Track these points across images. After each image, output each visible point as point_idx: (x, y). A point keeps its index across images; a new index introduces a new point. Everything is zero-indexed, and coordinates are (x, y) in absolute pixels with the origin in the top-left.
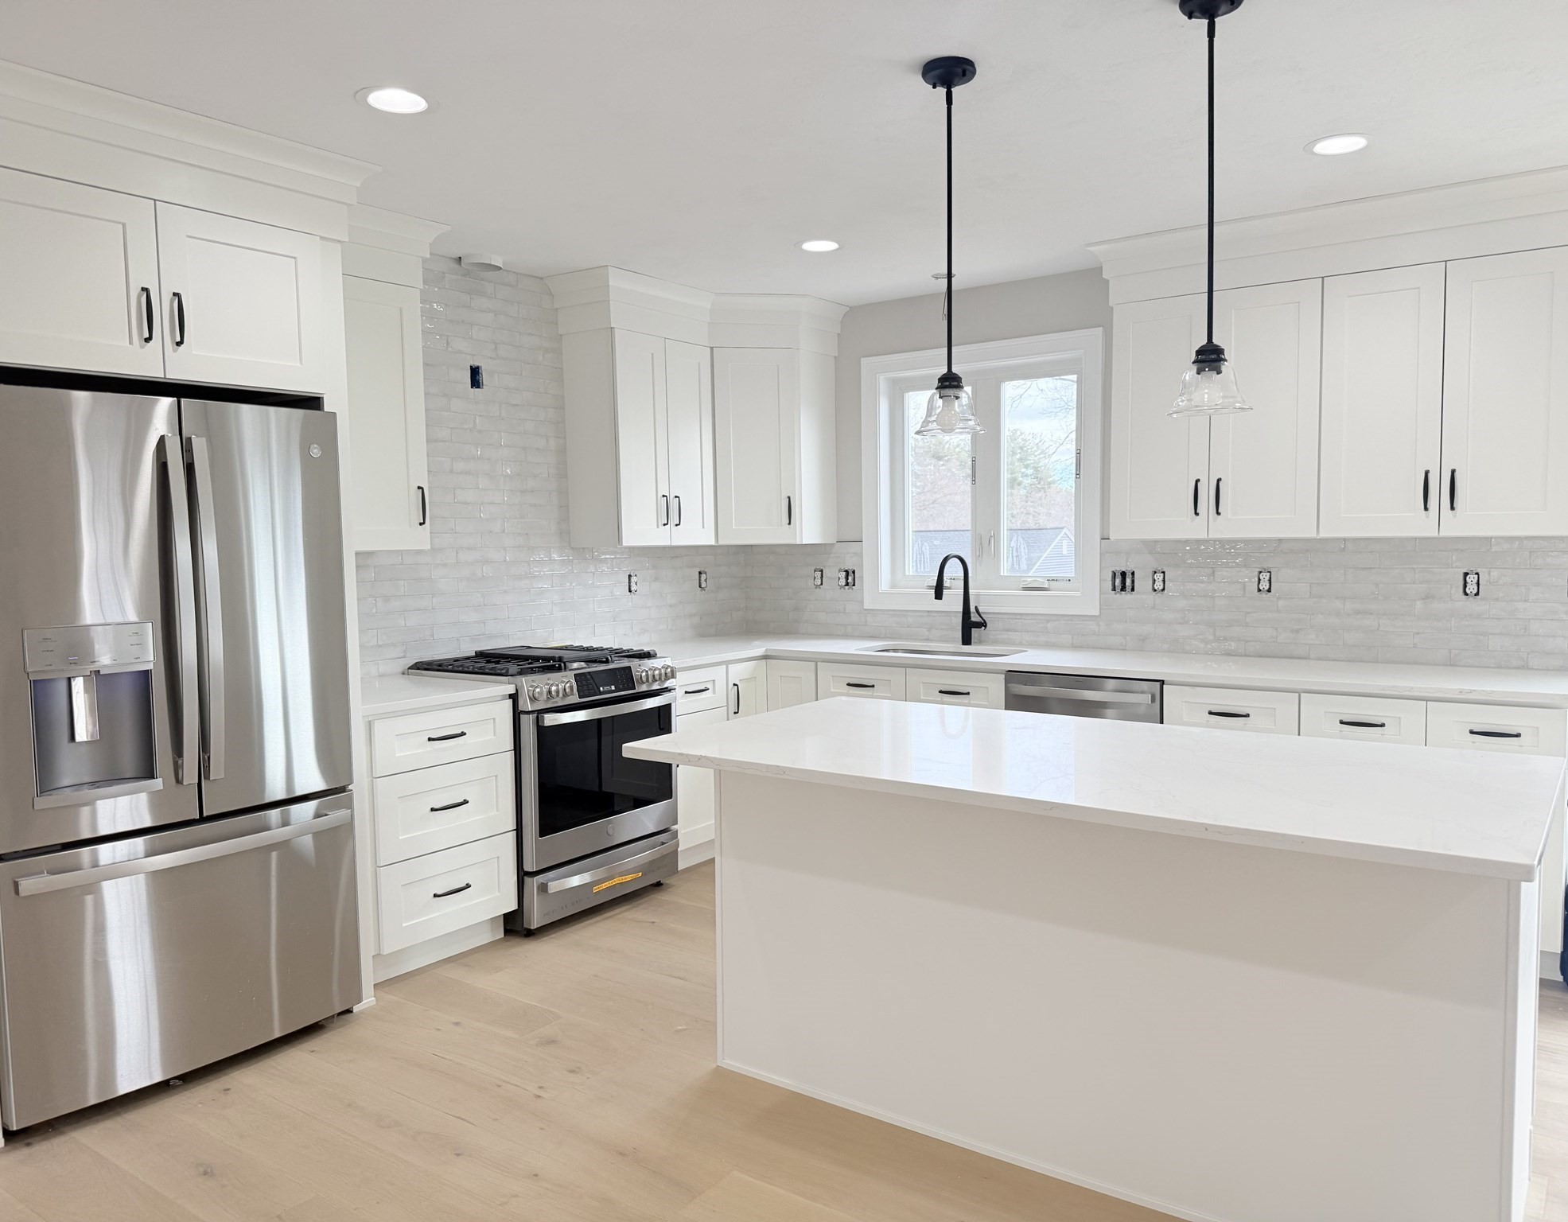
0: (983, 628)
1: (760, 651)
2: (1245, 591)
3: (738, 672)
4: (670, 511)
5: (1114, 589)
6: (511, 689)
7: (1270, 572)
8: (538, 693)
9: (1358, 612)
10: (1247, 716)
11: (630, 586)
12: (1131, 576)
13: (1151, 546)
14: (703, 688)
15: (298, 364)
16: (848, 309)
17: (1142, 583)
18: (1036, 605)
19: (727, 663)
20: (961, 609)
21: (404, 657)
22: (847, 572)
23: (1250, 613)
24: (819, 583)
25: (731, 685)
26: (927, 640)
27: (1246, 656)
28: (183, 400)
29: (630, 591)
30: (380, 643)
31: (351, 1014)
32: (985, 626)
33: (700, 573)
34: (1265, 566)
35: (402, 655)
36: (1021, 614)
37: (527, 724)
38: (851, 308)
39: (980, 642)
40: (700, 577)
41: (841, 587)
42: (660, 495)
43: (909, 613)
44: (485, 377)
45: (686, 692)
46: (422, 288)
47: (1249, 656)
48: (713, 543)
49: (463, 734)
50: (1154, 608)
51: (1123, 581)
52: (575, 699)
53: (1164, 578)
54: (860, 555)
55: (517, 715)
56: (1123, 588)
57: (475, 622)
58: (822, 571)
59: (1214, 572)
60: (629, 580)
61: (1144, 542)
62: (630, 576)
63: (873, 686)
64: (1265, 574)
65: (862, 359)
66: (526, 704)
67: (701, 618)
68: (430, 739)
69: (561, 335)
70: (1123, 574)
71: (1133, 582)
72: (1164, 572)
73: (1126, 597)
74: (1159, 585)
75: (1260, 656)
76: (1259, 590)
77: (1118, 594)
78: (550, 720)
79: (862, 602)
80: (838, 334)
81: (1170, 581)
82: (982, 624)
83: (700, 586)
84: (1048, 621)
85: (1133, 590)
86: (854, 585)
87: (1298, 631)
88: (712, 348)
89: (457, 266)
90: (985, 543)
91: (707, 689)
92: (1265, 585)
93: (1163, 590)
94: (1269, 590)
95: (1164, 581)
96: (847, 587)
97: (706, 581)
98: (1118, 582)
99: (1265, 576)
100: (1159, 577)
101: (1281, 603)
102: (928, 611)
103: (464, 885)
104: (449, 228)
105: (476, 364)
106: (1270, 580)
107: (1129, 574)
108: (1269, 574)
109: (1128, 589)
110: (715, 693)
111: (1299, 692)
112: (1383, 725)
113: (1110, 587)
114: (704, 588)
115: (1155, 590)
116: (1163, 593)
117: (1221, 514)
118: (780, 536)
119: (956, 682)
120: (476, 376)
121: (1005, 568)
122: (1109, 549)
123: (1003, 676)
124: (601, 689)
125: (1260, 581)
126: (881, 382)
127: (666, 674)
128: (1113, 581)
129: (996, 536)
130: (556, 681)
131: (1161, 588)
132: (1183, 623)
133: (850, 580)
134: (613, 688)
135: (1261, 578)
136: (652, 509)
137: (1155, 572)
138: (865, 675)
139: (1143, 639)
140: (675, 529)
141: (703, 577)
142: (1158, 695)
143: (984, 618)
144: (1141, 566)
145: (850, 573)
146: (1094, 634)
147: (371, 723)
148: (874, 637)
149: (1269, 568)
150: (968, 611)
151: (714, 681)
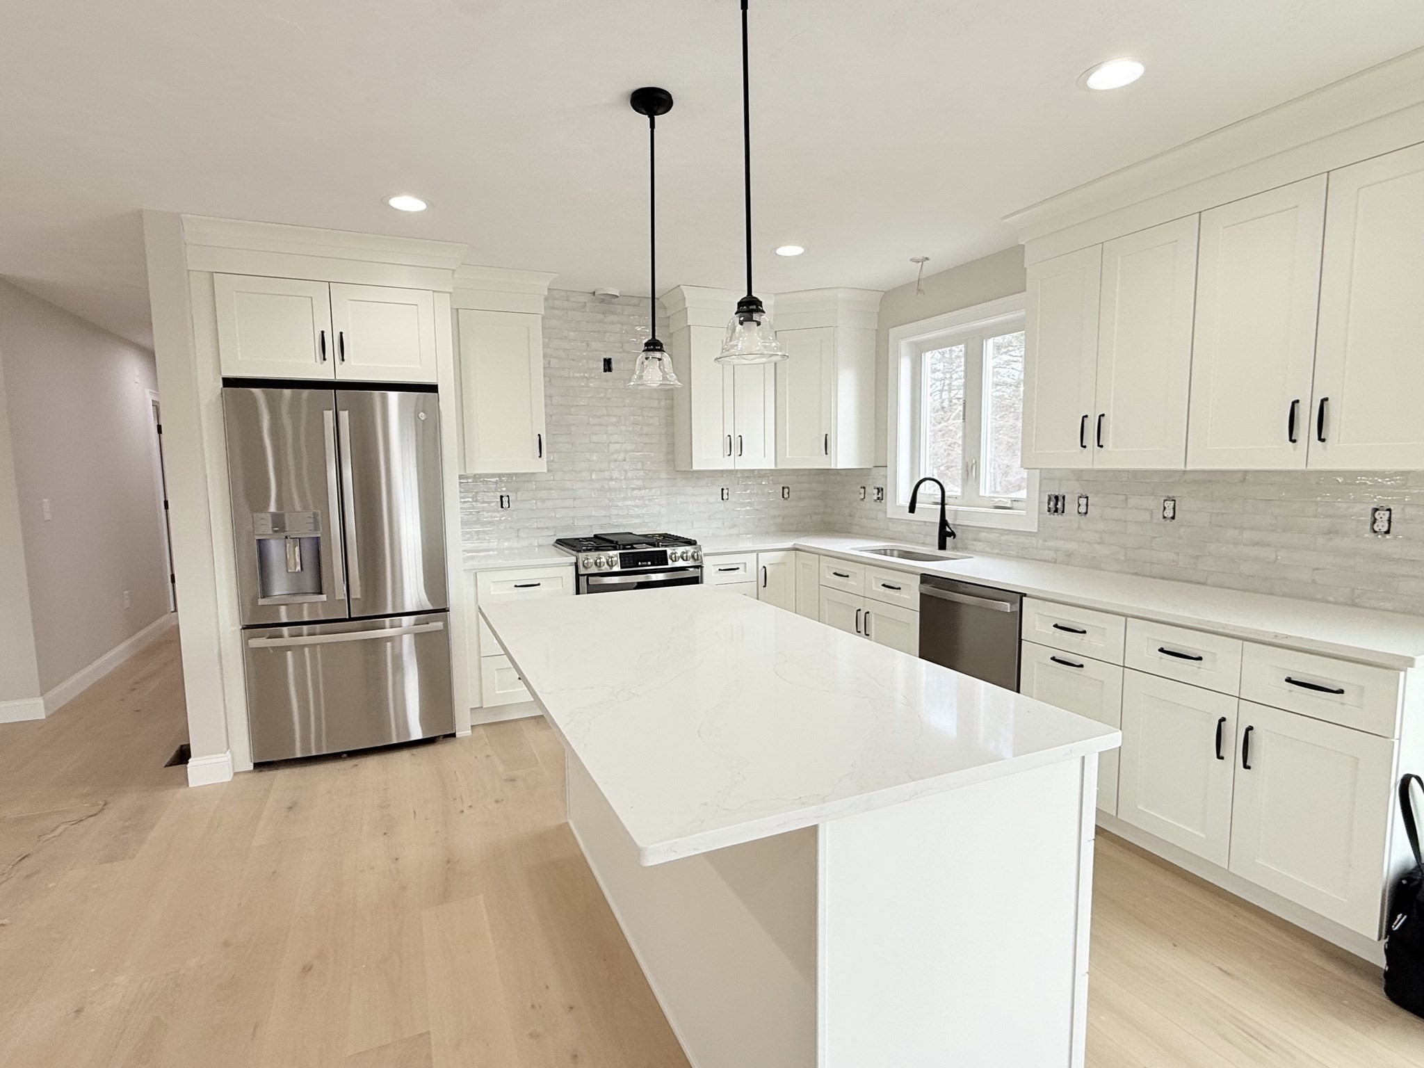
0: (952, 537)
1: (789, 544)
2: (1151, 517)
3: (766, 559)
4: (734, 445)
5: (1049, 511)
6: (573, 559)
7: (1174, 500)
8: (589, 563)
10: (1084, 632)
11: (722, 496)
12: (1062, 500)
13: (1079, 474)
14: (736, 567)
15: (419, 367)
16: (883, 293)
17: (1071, 507)
18: (998, 521)
19: (758, 552)
20: (938, 520)
21: (554, 535)
22: (878, 489)
23: (1155, 537)
24: (863, 497)
25: (761, 567)
26: (924, 544)
27: (1151, 577)
28: (337, 391)
29: (723, 499)
30: (539, 526)
31: (454, 738)
32: (955, 537)
33: (783, 488)
34: (1170, 495)
35: (553, 534)
36: (983, 528)
37: (583, 580)
38: (885, 292)
39: (955, 548)
40: (783, 491)
41: (875, 500)
42: (726, 435)
44: (614, 365)
45: (720, 570)
46: (543, 313)
47: (1154, 578)
48: (773, 467)
49: (539, 584)
50: (1078, 528)
51: (1056, 504)
52: (617, 568)
53: (1087, 503)
54: (885, 477)
55: (578, 576)
56: (1056, 511)
57: (603, 516)
58: (864, 488)
59: (1126, 499)
60: (722, 492)
61: (1074, 471)
62: (723, 489)
63: (847, 576)
64: (1168, 502)
65: (890, 330)
66: (582, 571)
67: (783, 519)
68: (516, 586)
70: (1057, 498)
71: (1063, 505)
72: (1087, 498)
73: (1057, 517)
74: (1083, 510)
75: (1163, 578)
76: (1164, 518)
77: (1052, 516)
78: (592, 580)
79: (885, 512)
80: (878, 313)
81: (1092, 505)
82: (953, 534)
83: (783, 497)
84: (1002, 534)
85: (1063, 512)
86: (882, 499)
87: (1197, 557)
89: (593, 297)
90: (970, 468)
91: (738, 568)
92: (1169, 513)
93: (1086, 513)
94: (1173, 518)
95: (1087, 505)
96: (878, 500)
97: (788, 493)
98: (1052, 504)
99: (1170, 504)
100: (1083, 501)
101: (1182, 530)
102: (925, 522)
104: (557, 275)
105: (608, 356)
106: (1174, 508)
107: (1061, 498)
108: (1173, 502)
109: (1060, 511)
110: (745, 571)
111: (1126, 616)
112: (1200, 659)
113: (1046, 508)
114: (786, 499)
115: (1080, 513)
116: (1087, 515)
117: (1102, 446)
118: (821, 463)
119: (893, 579)
120: (608, 365)
121: (985, 490)
122: (1046, 476)
123: (919, 577)
124: (640, 563)
125: (1165, 508)
126: (903, 344)
127: (693, 557)
128: (1049, 504)
129: (977, 464)
130: (604, 556)
131: (1084, 511)
132: (1101, 543)
133: (880, 496)
134: (649, 563)
135: (1166, 506)
136: (719, 445)
137: (1081, 497)
138: (843, 567)
139: (1069, 555)
140: (738, 458)
141: (786, 490)
142: (1018, 605)
143: (953, 529)
144: (1070, 491)
145: (880, 490)
146: (1033, 548)
147: (476, 573)
148: (892, 539)
149: (1174, 497)
150: (943, 523)
151: (746, 563)
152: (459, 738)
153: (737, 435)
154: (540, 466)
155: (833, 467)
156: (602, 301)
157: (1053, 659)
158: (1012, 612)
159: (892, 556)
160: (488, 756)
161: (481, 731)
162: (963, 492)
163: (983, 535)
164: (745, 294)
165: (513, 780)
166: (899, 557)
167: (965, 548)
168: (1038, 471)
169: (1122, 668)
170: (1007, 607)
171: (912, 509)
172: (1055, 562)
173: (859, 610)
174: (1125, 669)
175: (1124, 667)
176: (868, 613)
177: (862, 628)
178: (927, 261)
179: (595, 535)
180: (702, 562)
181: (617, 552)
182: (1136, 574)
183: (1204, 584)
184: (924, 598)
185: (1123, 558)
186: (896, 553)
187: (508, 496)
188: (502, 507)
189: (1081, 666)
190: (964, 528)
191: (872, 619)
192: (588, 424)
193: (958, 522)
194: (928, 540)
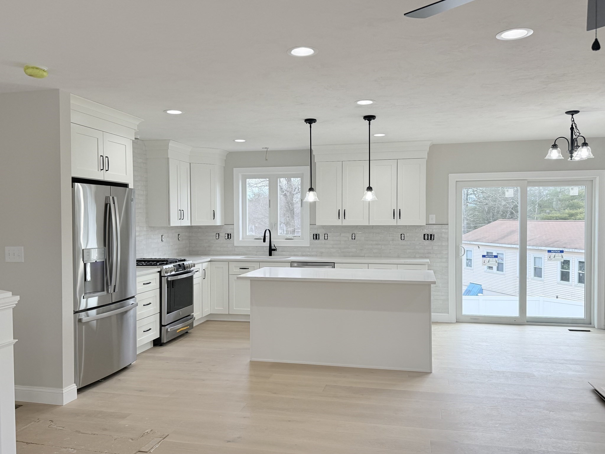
2: (348, 239)
4: (181, 215)
5: (314, 239)
6: (158, 270)
9: (377, 244)
11: (162, 239)
12: (318, 235)
13: (323, 227)
15: (126, 175)
16: (229, 152)
17: (322, 237)
18: (289, 244)
22: (228, 234)
23: (350, 245)
24: (218, 238)
25: (203, 270)
26: (256, 255)
27: (349, 256)
29: (162, 241)
31: (130, 367)
32: (276, 250)
33: (179, 235)
34: (354, 232)
36: (286, 246)
41: (226, 239)
42: (179, 210)
43: (250, 247)
45: (195, 272)
49: (151, 283)
50: (325, 244)
51: (316, 237)
52: (174, 273)
54: (233, 229)
56: (316, 239)
58: (219, 234)
59: (340, 234)
60: (162, 237)
63: (248, 268)
65: (234, 169)
67: (178, 250)
68: (144, 284)
69: (148, 159)
70: (316, 235)
71: (319, 237)
72: (327, 234)
73: (317, 241)
74: (326, 238)
75: (353, 256)
76: (352, 239)
77: (315, 241)
78: (171, 279)
79: (234, 244)
80: (225, 160)
81: (329, 236)
84: (294, 248)
85: (319, 239)
86: (231, 238)
87: (362, 249)
88: (190, 163)
90: (273, 225)
91: (198, 271)
92: (353, 238)
93: (327, 239)
94: (355, 239)
96: (228, 239)
97: (180, 237)
99: (354, 235)
100: (326, 235)
101: (357, 242)
103: (149, 329)
117: (346, 218)
121: (279, 233)
125: (352, 236)
126: (239, 175)
128: (314, 237)
129: (277, 224)
132: (333, 248)
139: (322, 253)
144: (321, 232)
146: (308, 252)
150: (271, 246)
151: (199, 268)
164: (368, 186)
167: (278, 255)
183: (364, 256)
185: (340, 252)
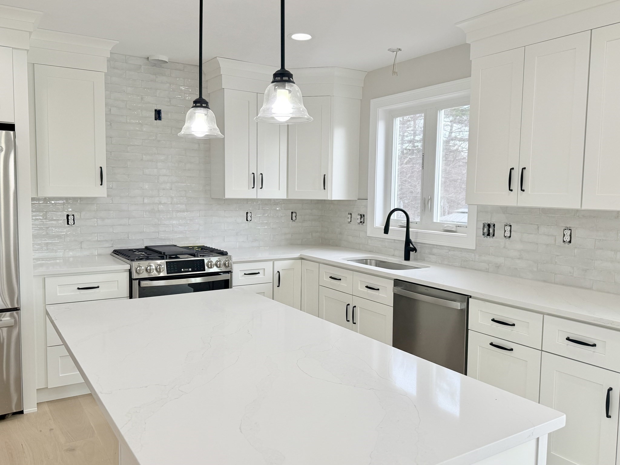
0: (414, 251)
1: (297, 255)
2: (555, 241)
3: (280, 266)
4: (257, 180)
5: (484, 235)
6: (128, 267)
7: (571, 230)
8: (139, 270)
10: (514, 325)
11: (247, 218)
13: (505, 210)
14: (257, 272)
16: (367, 73)
17: (499, 232)
18: (446, 240)
19: (274, 260)
20: (404, 239)
21: (112, 247)
22: (361, 215)
23: (558, 256)
24: (350, 221)
25: (276, 272)
27: (555, 283)
29: (247, 220)
30: (99, 240)
31: (22, 415)
32: (416, 251)
33: (292, 213)
34: (568, 226)
35: (111, 245)
36: (437, 245)
37: (135, 283)
38: (368, 72)
39: (416, 259)
40: (292, 215)
41: (359, 223)
42: (250, 173)
43: (386, 240)
44: (163, 115)
45: (245, 274)
46: (106, 71)
47: (557, 284)
48: (285, 197)
49: (98, 287)
50: (504, 248)
51: (489, 230)
52: (164, 274)
53: (511, 229)
54: (366, 207)
55: (131, 280)
56: (489, 235)
57: (153, 232)
58: (351, 214)
59: (538, 228)
60: (247, 215)
61: (501, 207)
62: (247, 213)
63: (341, 280)
64: (567, 231)
65: (371, 100)
66: (135, 276)
67: (292, 235)
68: (79, 289)
69: (209, 94)
70: (489, 226)
71: (494, 230)
72: (511, 226)
73: (489, 239)
75: (563, 285)
76: (564, 241)
77: (486, 238)
78: (144, 284)
79: (366, 232)
80: (363, 87)
81: (514, 231)
82: (415, 250)
83: (292, 219)
84: (450, 250)
85: (494, 235)
86: (364, 223)
87: (586, 270)
89: (147, 61)
90: (426, 201)
91: (259, 273)
92: (567, 239)
93: (510, 237)
94: (570, 242)
95: (511, 231)
96: (361, 224)
97: (296, 216)
98: (486, 230)
99: (568, 232)
100: (508, 228)
101: (576, 251)
102: (394, 240)
104: (118, 42)
105: (158, 108)
106: (571, 235)
107: (492, 226)
108: (570, 231)
109: (491, 235)
110: (264, 276)
111: (543, 314)
112: (594, 345)
113: (482, 233)
114: (294, 221)
115: (506, 237)
116: (510, 239)
117: (523, 191)
118: (320, 195)
119: (373, 282)
120: (158, 115)
121: (437, 218)
122: (482, 210)
123: (393, 281)
124: (182, 270)
125: (564, 235)
126: (381, 112)
127: (225, 264)
128: (483, 230)
129: (432, 199)
130: (154, 264)
131: (509, 235)
132: (520, 258)
133: (362, 220)
134: (190, 270)
135: (565, 233)
136: (246, 180)
137: (506, 226)
138: (337, 273)
139: (498, 266)
140: (259, 190)
141: (294, 215)
142: (466, 304)
143: (415, 246)
144: (498, 221)
145: (362, 216)
146: (473, 261)
147: (45, 278)
148: (371, 251)
149: (570, 227)
150: (408, 241)
151: (264, 269)
152: (26, 414)
153: (259, 173)
154: (101, 192)
155: (329, 198)
156: (155, 65)
157: (491, 344)
158: (461, 310)
159: (371, 265)
160: (51, 430)
161: (46, 408)
162: (421, 219)
163: (435, 251)
164: (279, 68)
165: (73, 450)
166: (377, 265)
167: (423, 260)
168: (476, 206)
169: (540, 351)
170: (458, 305)
171: (386, 231)
172: (488, 272)
173: (349, 305)
174: (543, 352)
175: (542, 350)
176: (355, 307)
177: (350, 318)
178: (400, 51)
179: (147, 248)
180: (232, 268)
181: (164, 261)
182: (545, 281)
183: (591, 289)
184: (396, 297)
185: (535, 269)
186: (373, 262)
187: (73, 215)
188: (68, 224)
189: (512, 350)
190: (422, 245)
191: (358, 311)
192: (142, 160)
193: (419, 241)
194: (397, 253)
